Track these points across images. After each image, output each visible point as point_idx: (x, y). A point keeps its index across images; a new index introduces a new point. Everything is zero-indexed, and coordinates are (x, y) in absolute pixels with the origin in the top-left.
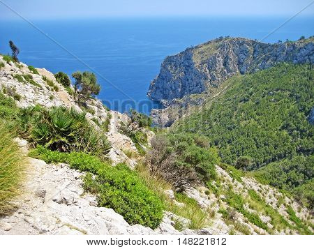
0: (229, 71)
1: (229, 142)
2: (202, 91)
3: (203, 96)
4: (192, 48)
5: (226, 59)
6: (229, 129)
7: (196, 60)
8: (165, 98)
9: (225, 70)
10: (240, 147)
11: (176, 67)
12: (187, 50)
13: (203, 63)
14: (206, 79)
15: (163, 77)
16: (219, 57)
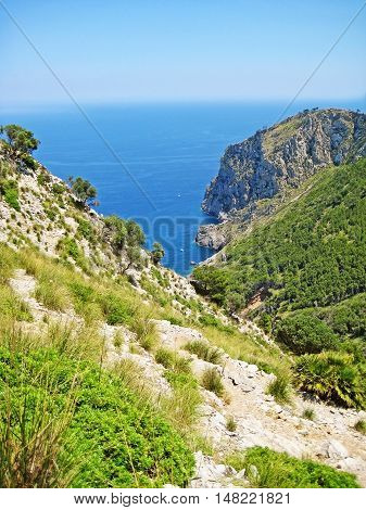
0: (316, 161)
1: (301, 267)
2: (274, 194)
3: (274, 201)
4: (265, 131)
5: (311, 142)
6: (305, 247)
7: (267, 147)
8: (226, 210)
9: (310, 161)
10: (314, 272)
11: (242, 160)
12: (258, 133)
13: (276, 151)
14: (280, 175)
15: (223, 179)
16: (299, 139)
